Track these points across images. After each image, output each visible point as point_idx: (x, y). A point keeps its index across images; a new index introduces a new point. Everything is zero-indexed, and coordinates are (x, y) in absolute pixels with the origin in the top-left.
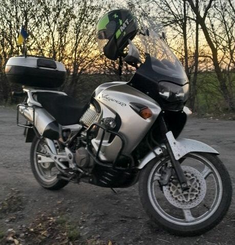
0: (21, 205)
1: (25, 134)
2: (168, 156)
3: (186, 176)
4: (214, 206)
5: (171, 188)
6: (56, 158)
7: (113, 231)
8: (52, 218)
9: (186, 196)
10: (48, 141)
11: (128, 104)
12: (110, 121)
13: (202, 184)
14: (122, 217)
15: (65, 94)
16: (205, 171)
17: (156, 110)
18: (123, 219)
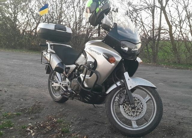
0: (39, 110)
1: (46, 69)
2: (124, 87)
3: (135, 100)
4: (150, 120)
5: (125, 106)
6: (60, 84)
7: (88, 130)
8: (55, 119)
9: (134, 112)
10: (57, 73)
11: (102, 54)
12: (91, 63)
13: (144, 105)
14: (96, 122)
15: (70, 47)
16: (147, 97)
17: (118, 58)
18: (96, 123)
